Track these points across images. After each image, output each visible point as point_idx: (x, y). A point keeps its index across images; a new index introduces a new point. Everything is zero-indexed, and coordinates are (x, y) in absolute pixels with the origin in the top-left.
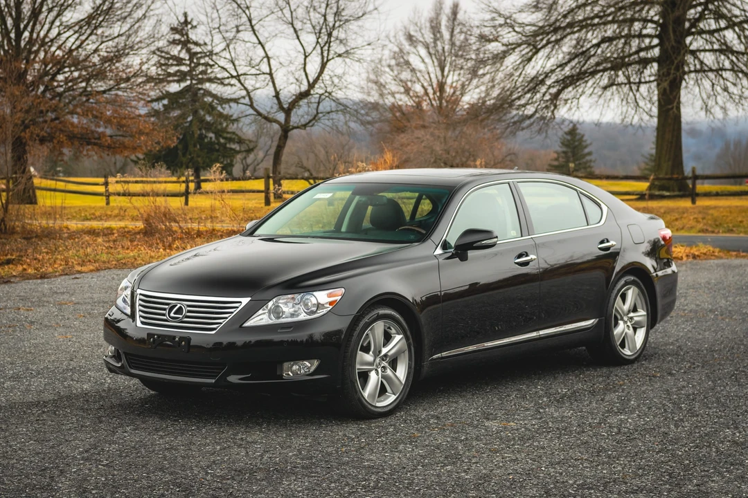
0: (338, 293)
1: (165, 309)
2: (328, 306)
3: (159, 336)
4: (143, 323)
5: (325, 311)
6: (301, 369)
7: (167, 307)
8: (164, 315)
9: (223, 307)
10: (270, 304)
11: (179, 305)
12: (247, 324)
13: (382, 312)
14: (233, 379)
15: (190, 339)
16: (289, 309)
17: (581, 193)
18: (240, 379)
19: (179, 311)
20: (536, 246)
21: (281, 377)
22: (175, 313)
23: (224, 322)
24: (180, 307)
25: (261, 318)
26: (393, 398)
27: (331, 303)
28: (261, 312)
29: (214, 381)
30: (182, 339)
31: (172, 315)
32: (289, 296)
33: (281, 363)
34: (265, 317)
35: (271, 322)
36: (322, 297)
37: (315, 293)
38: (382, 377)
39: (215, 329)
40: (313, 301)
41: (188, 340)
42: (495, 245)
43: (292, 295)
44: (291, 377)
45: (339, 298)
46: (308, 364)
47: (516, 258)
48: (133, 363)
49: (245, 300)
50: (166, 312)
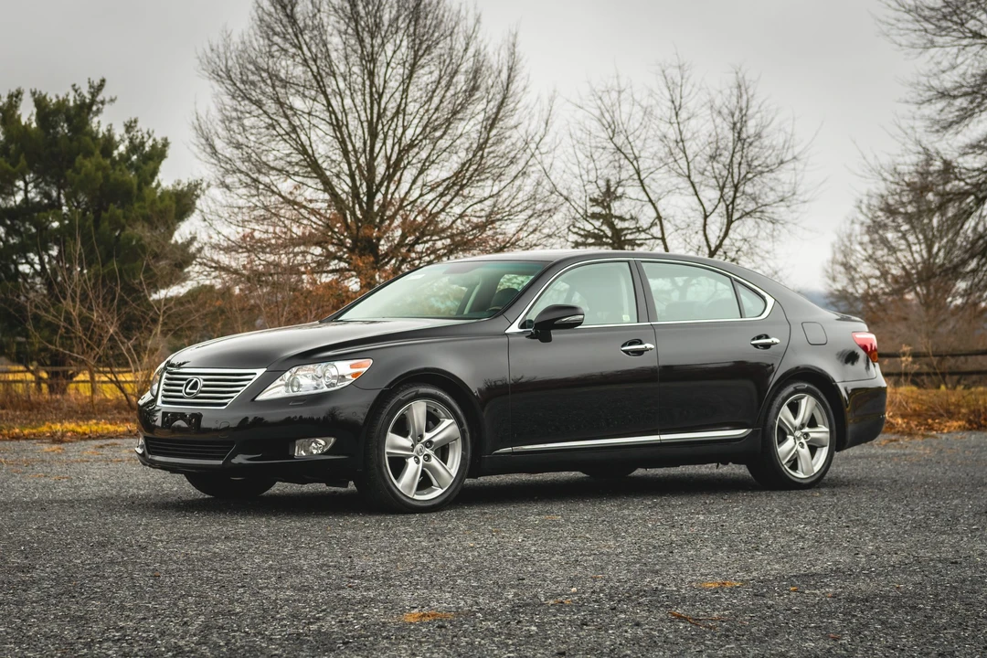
0: (365, 364)
1: (181, 385)
2: (350, 377)
3: (173, 414)
4: (164, 402)
5: (347, 383)
6: (318, 447)
7: (184, 382)
8: (180, 391)
9: (238, 379)
10: (288, 374)
11: (195, 380)
12: (259, 398)
13: (423, 390)
14: (240, 459)
15: (201, 416)
16: (307, 380)
17: (735, 280)
18: (249, 459)
20: (655, 335)
21: (292, 457)
22: (190, 389)
23: (236, 395)
24: (196, 382)
25: (276, 391)
27: (354, 375)
28: (278, 382)
29: (221, 462)
30: (193, 415)
31: (188, 390)
32: (308, 366)
33: (293, 441)
34: (283, 389)
35: (286, 395)
36: (344, 368)
37: (336, 363)
38: (424, 466)
39: (225, 404)
40: (334, 372)
41: (198, 417)
42: (580, 324)
43: (311, 366)
44: (302, 457)
45: (365, 370)
46: (323, 443)
47: (623, 346)
48: (152, 448)
49: (260, 372)
50: (183, 388)
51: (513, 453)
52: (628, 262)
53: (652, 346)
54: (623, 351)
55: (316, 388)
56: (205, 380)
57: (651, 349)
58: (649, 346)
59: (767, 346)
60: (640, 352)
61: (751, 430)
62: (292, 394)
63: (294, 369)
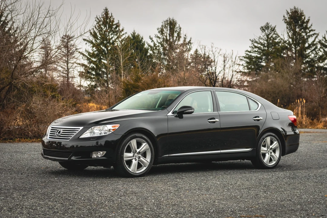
0: (117, 126)
1: (55, 132)
2: (112, 130)
3: (52, 142)
4: (50, 138)
5: (111, 132)
6: (100, 154)
8: (55, 134)
9: (74, 130)
10: (91, 129)
11: (60, 130)
12: (81, 137)
13: (137, 135)
14: (73, 158)
15: (61, 143)
16: (97, 131)
17: (248, 97)
18: (76, 158)
19: (59, 133)
20: (219, 116)
21: (91, 158)
22: (58, 133)
23: (73, 136)
24: (60, 131)
25: (87, 135)
26: (145, 168)
27: (113, 130)
28: (87, 131)
29: (67, 159)
30: (58, 142)
31: (57, 134)
33: (92, 152)
34: (89, 134)
36: (110, 127)
37: (107, 126)
38: (138, 161)
39: (69, 139)
40: (106, 128)
41: (60, 143)
42: (193, 112)
43: (99, 126)
44: (94, 158)
45: (117, 128)
46: (102, 153)
47: (208, 120)
48: (45, 153)
49: (81, 128)
50: (56, 133)
51: (169, 157)
52: (211, 91)
53: (218, 120)
54: (208, 122)
55: (100, 134)
56: (63, 130)
57: (218, 121)
58: (217, 120)
59: (258, 120)
60: (214, 122)
61: (252, 149)
62: (92, 136)
63: (93, 127)
